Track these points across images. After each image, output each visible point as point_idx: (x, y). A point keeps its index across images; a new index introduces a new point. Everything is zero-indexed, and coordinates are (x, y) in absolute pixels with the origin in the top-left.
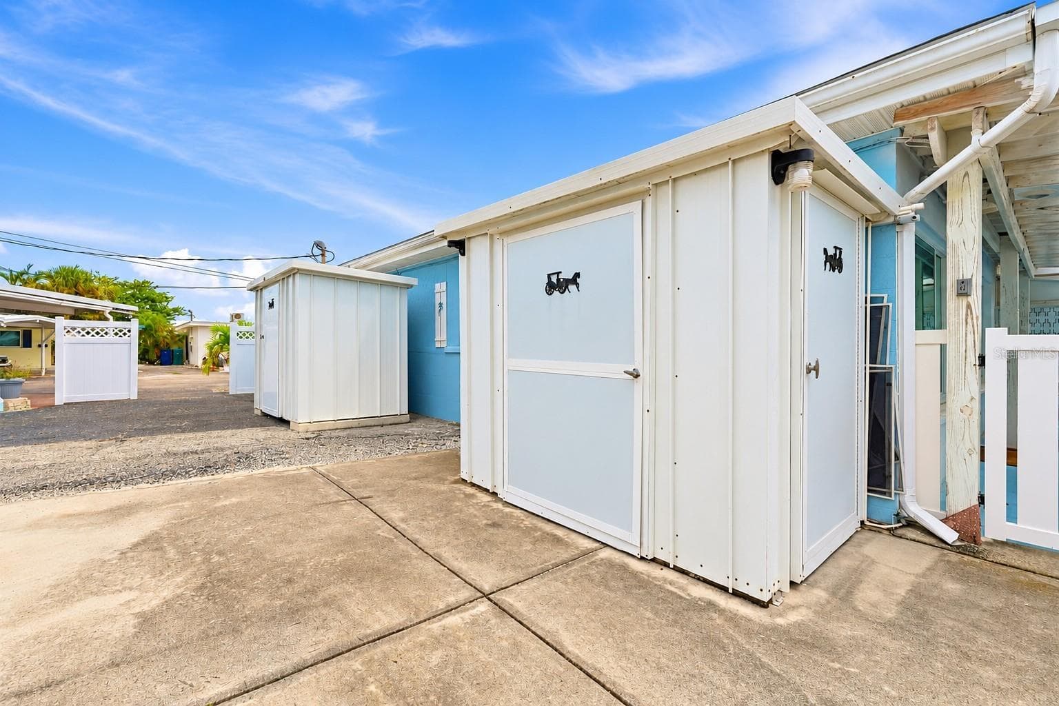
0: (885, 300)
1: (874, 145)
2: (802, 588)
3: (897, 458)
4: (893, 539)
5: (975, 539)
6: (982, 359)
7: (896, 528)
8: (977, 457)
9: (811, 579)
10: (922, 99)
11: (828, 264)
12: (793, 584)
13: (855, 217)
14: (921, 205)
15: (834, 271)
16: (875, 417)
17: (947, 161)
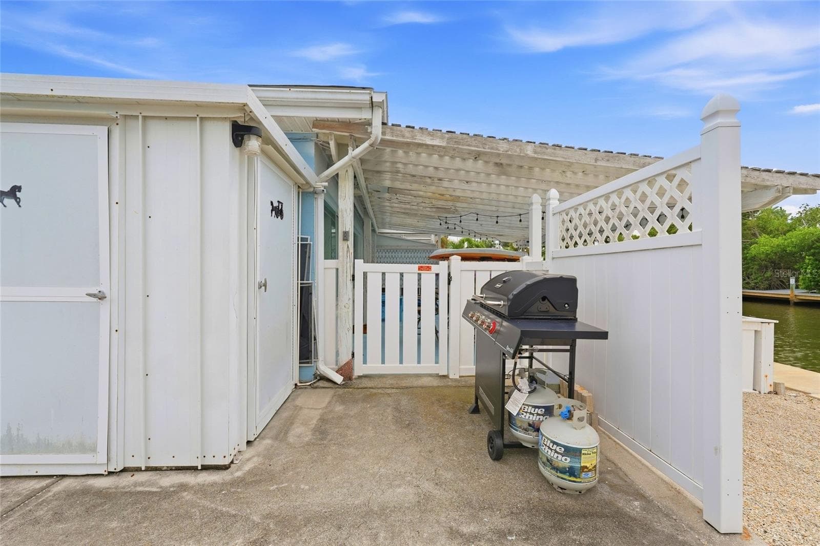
0: (309, 241)
1: (303, 139)
2: (256, 443)
3: (315, 339)
4: (313, 390)
5: (350, 379)
6: (353, 276)
7: (314, 383)
8: (351, 331)
9: (262, 435)
10: (326, 119)
11: (274, 212)
12: (249, 443)
13: (291, 183)
14: (326, 184)
15: (277, 218)
16: (303, 316)
17: (339, 160)
